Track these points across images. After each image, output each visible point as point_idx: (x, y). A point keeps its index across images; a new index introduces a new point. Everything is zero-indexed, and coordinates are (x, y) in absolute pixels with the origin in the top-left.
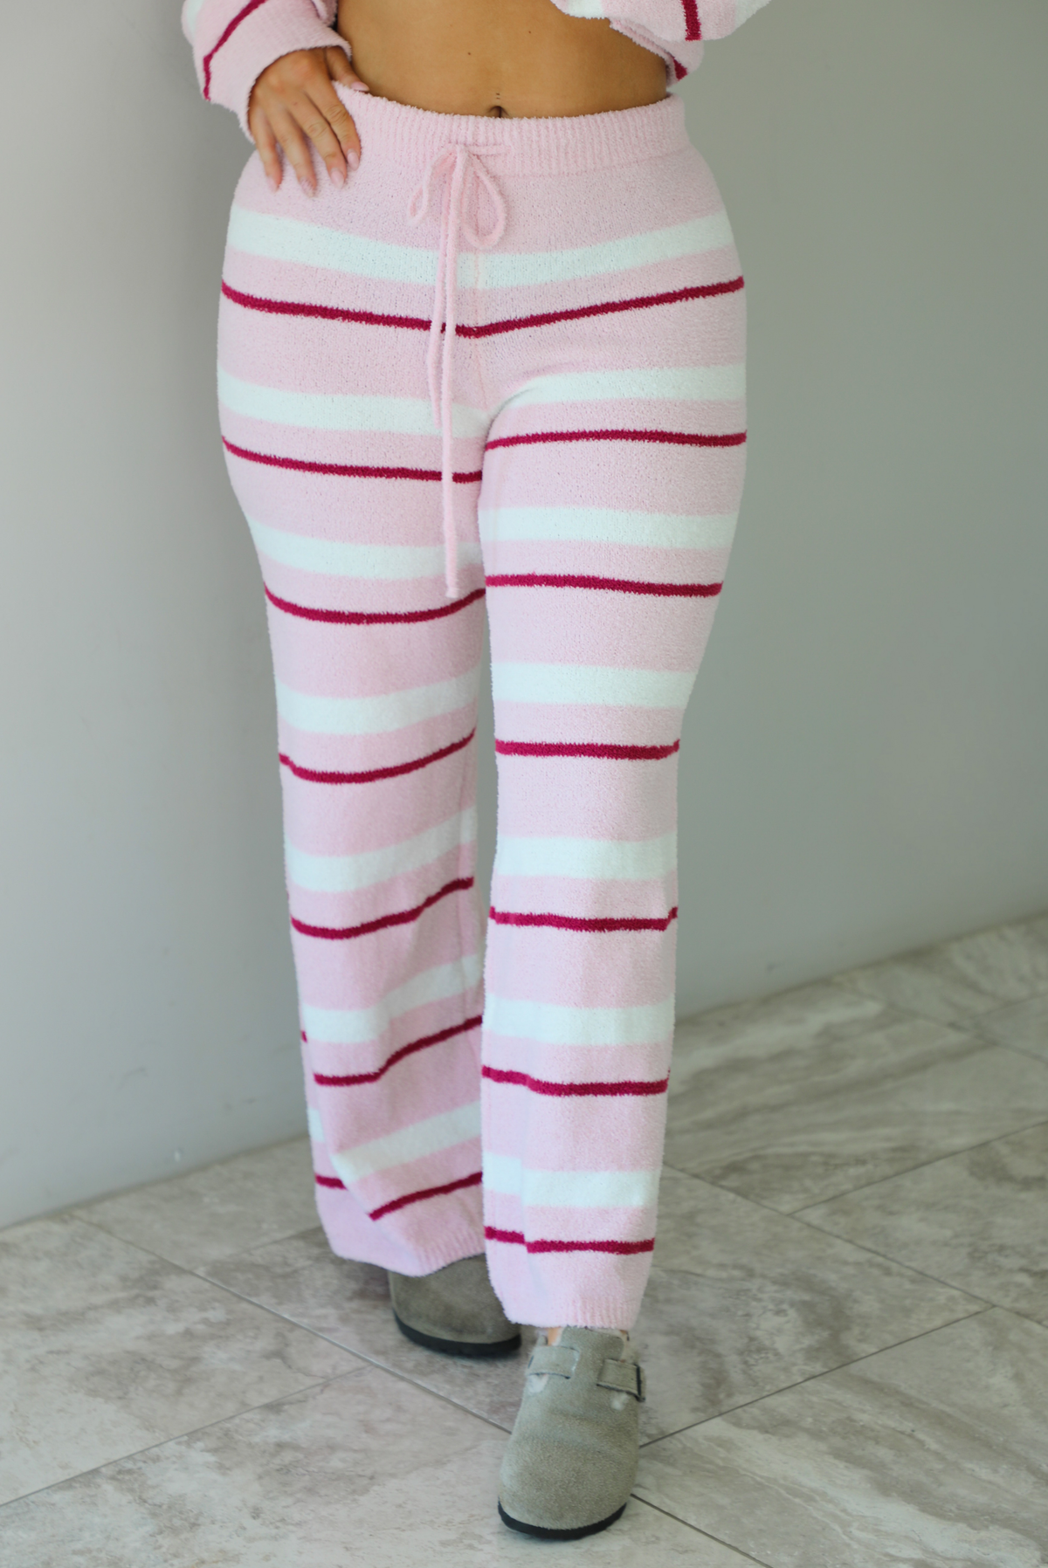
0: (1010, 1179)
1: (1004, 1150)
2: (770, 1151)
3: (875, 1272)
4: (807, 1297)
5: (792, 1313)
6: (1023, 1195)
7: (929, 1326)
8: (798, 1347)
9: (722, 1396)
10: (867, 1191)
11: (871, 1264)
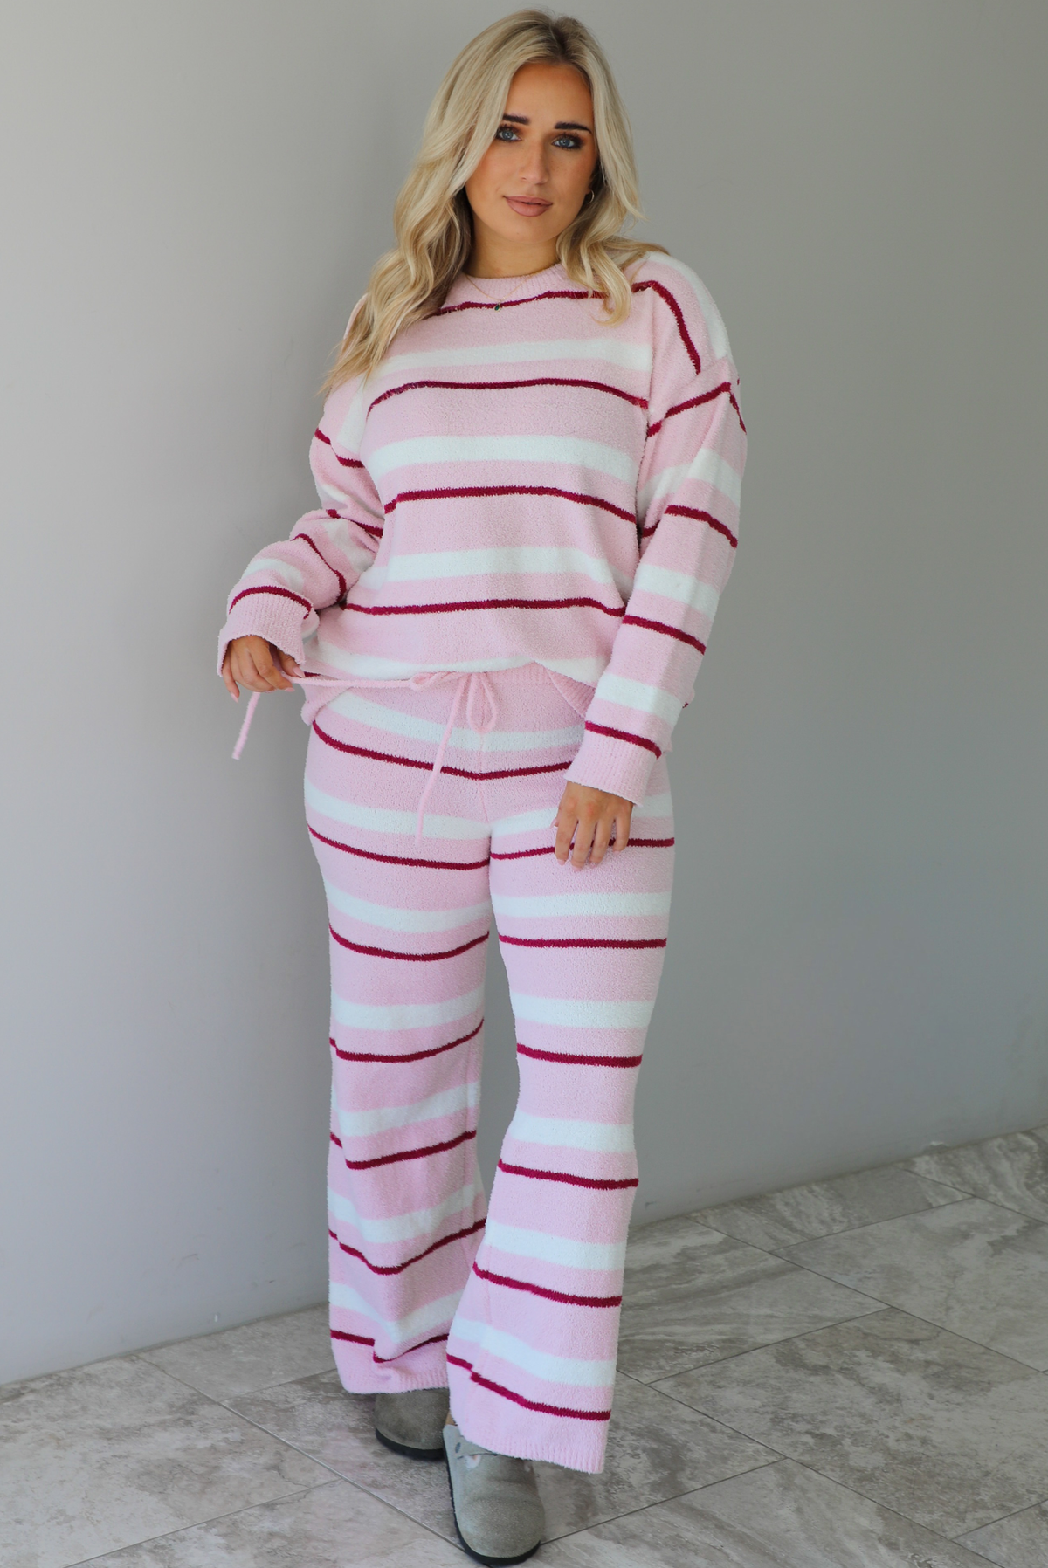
0: (804, 1366)
1: (802, 1345)
2: (637, 1337)
3: (704, 1429)
4: (655, 1446)
5: (644, 1457)
6: (812, 1379)
7: (740, 1471)
8: (646, 1481)
9: (589, 1515)
10: (703, 1370)
11: (702, 1423)
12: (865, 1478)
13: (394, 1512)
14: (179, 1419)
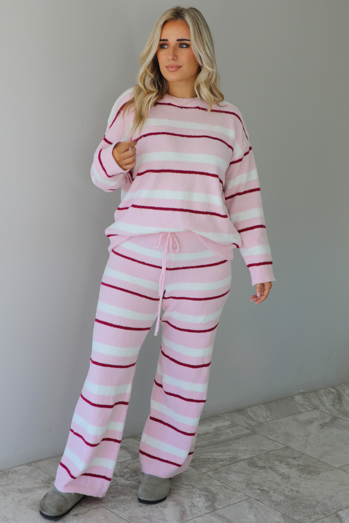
0: (257, 466)
1: (256, 459)
2: (201, 457)
3: (223, 488)
4: (207, 494)
5: (203, 497)
6: (260, 471)
7: (235, 502)
8: (203, 506)
9: (184, 517)
10: (223, 468)
11: (223, 486)
12: (278, 504)
13: (118, 517)
14: (45, 486)
